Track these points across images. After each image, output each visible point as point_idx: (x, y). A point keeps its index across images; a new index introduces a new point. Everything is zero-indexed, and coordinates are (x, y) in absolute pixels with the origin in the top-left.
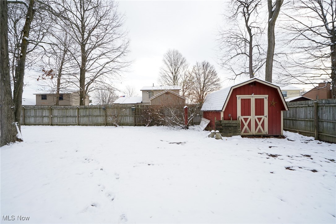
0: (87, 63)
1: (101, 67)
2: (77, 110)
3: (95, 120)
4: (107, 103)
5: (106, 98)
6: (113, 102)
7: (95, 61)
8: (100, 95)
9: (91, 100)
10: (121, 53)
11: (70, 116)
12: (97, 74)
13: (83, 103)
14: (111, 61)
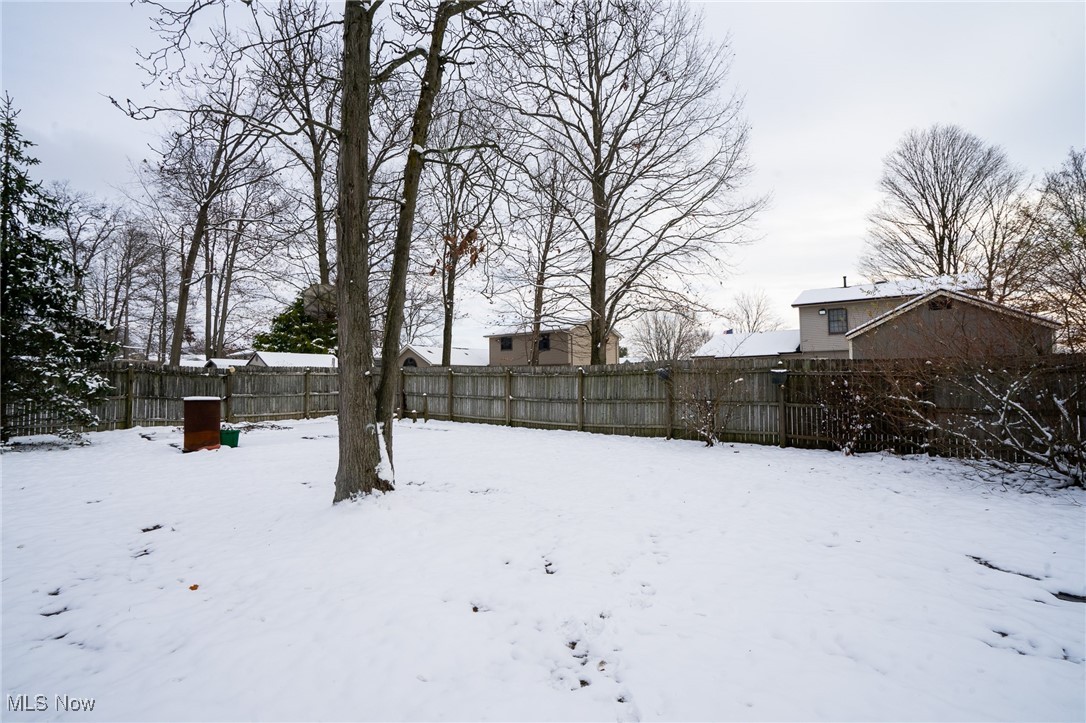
0: (610, 232)
1: (652, 241)
2: (577, 381)
3: (633, 413)
4: (671, 356)
5: (668, 342)
6: (690, 351)
7: (633, 225)
8: (651, 331)
9: (626, 349)
10: (716, 180)
11: (559, 399)
12: (642, 262)
13: (601, 358)
14: (685, 215)
